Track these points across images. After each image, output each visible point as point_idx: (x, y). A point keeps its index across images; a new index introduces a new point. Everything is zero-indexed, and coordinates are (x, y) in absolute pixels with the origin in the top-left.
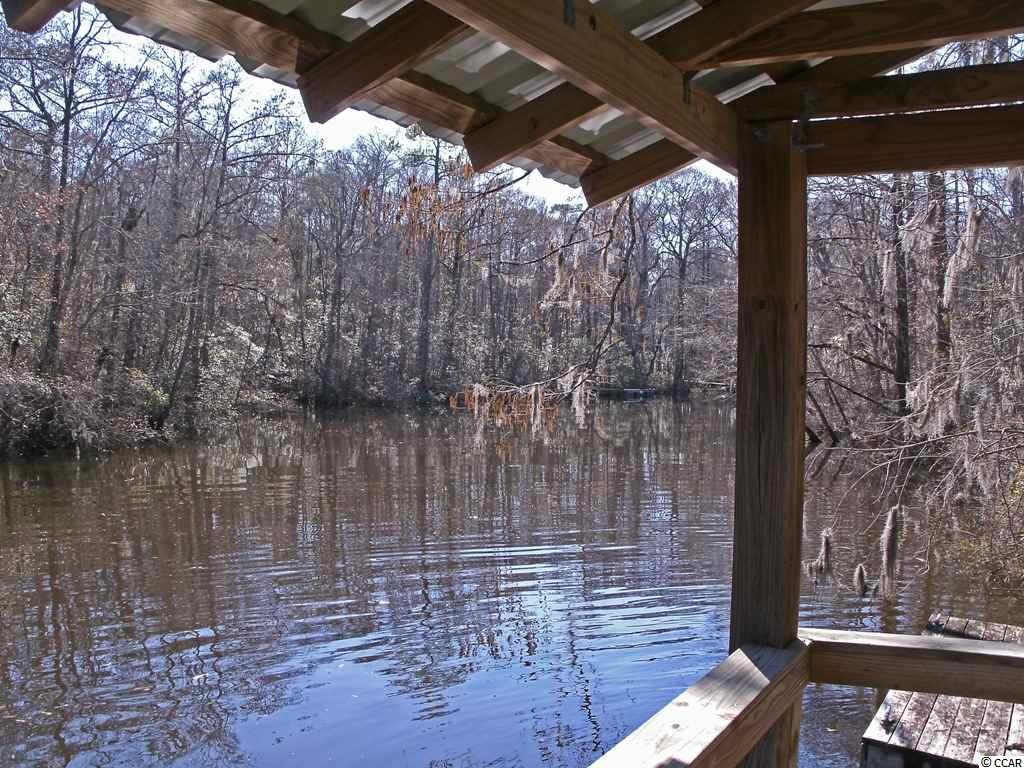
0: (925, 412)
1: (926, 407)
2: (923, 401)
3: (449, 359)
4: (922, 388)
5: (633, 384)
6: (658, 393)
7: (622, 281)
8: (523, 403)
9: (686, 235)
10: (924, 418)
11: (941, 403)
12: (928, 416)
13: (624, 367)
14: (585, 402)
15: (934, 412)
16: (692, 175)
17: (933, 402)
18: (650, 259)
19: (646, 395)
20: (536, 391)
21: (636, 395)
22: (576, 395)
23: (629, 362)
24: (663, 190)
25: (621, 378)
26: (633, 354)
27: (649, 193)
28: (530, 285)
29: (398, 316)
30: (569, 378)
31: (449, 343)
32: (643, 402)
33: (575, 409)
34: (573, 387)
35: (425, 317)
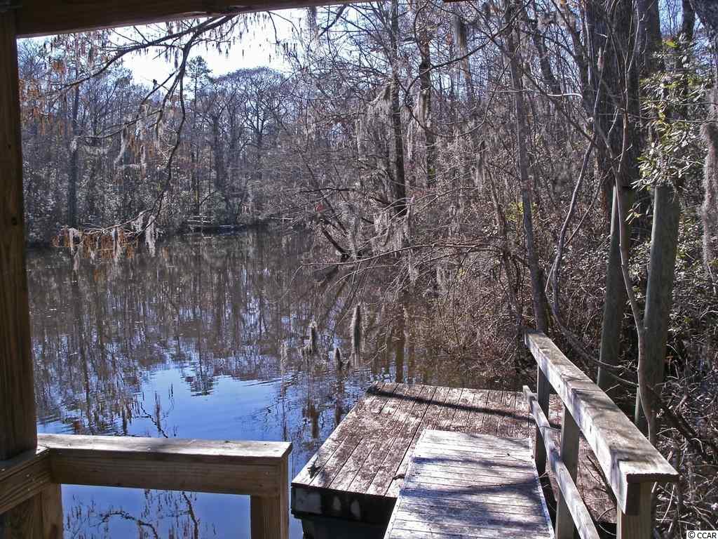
0: (386, 234)
1: (387, 231)
2: (384, 226)
3: (91, 209)
4: (383, 217)
5: (226, 222)
6: (245, 227)
7: (176, 148)
8: (107, 240)
9: (261, 115)
10: (386, 238)
11: (397, 227)
12: (389, 237)
13: (220, 210)
14: (155, 237)
15: (393, 233)
16: (265, 72)
17: (392, 227)
18: (237, 132)
19: (236, 229)
20: (116, 231)
21: (229, 230)
22: (149, 231)
23: (223, 206)
24: (245, 83)
25: (218, 218)
26: (226, 200)
27: (234, 86)
28: (106, 153)
29: (53, 180)
30: (140, 220)
32: (234, 234)
33: (148, 243)
34: (144, 226)
35: (73, 180)
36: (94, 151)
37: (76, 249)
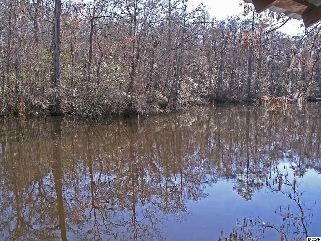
3: (257, 88)
5: (319, 97)
7: (317, 61)
8: (281, 103)
13: (316, 90)
14: (302, 103)
20: (285, 99)
22: (299, 100)
25: (315, 94)
26: (320, 86)
28: (284, 63)
29: (241, 74)
30: (297, 94)
31: (257, 83)
33: (298, 105)
34: (298, 97)
35: (250, 74)
36: (278, 62)
37: (266, 105)
